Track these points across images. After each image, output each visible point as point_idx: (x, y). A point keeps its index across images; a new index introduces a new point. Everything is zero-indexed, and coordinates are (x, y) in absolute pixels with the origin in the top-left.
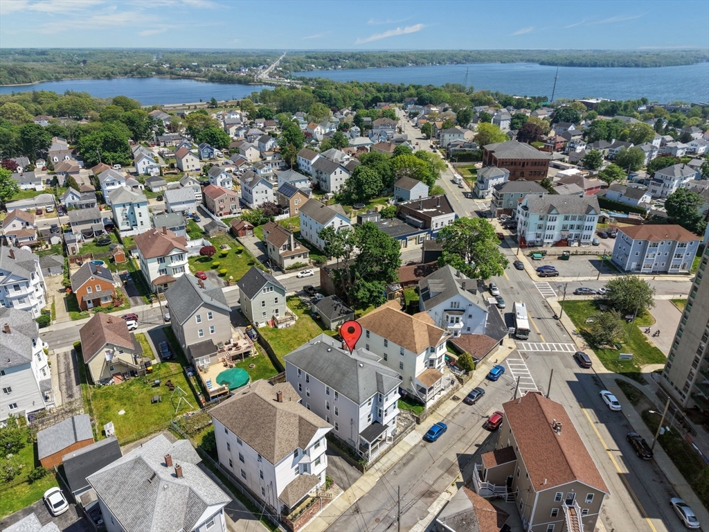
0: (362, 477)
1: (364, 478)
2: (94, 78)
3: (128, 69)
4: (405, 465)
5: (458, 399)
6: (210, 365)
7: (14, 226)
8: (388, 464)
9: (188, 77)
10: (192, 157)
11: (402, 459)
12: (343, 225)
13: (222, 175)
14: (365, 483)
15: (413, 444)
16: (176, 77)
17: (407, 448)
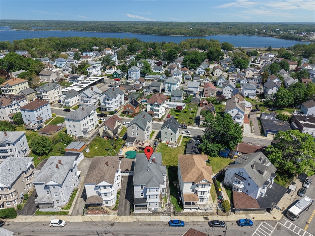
0: (128, 216)
1: (129, 217)
2: (230, 35)
3: (245, 31)
4: (148, 225)
5: (208, 219)
6: (130, 146)
7: (137, 82)
8: (142, 220)
9: (271, 36)
10: (219, 70)
11: (150, 222)
12: (239, 114)
13: (221, 80)
14: (127, 219)
15: (161, 220)
16: (265, 35)
17: (158, 220)
